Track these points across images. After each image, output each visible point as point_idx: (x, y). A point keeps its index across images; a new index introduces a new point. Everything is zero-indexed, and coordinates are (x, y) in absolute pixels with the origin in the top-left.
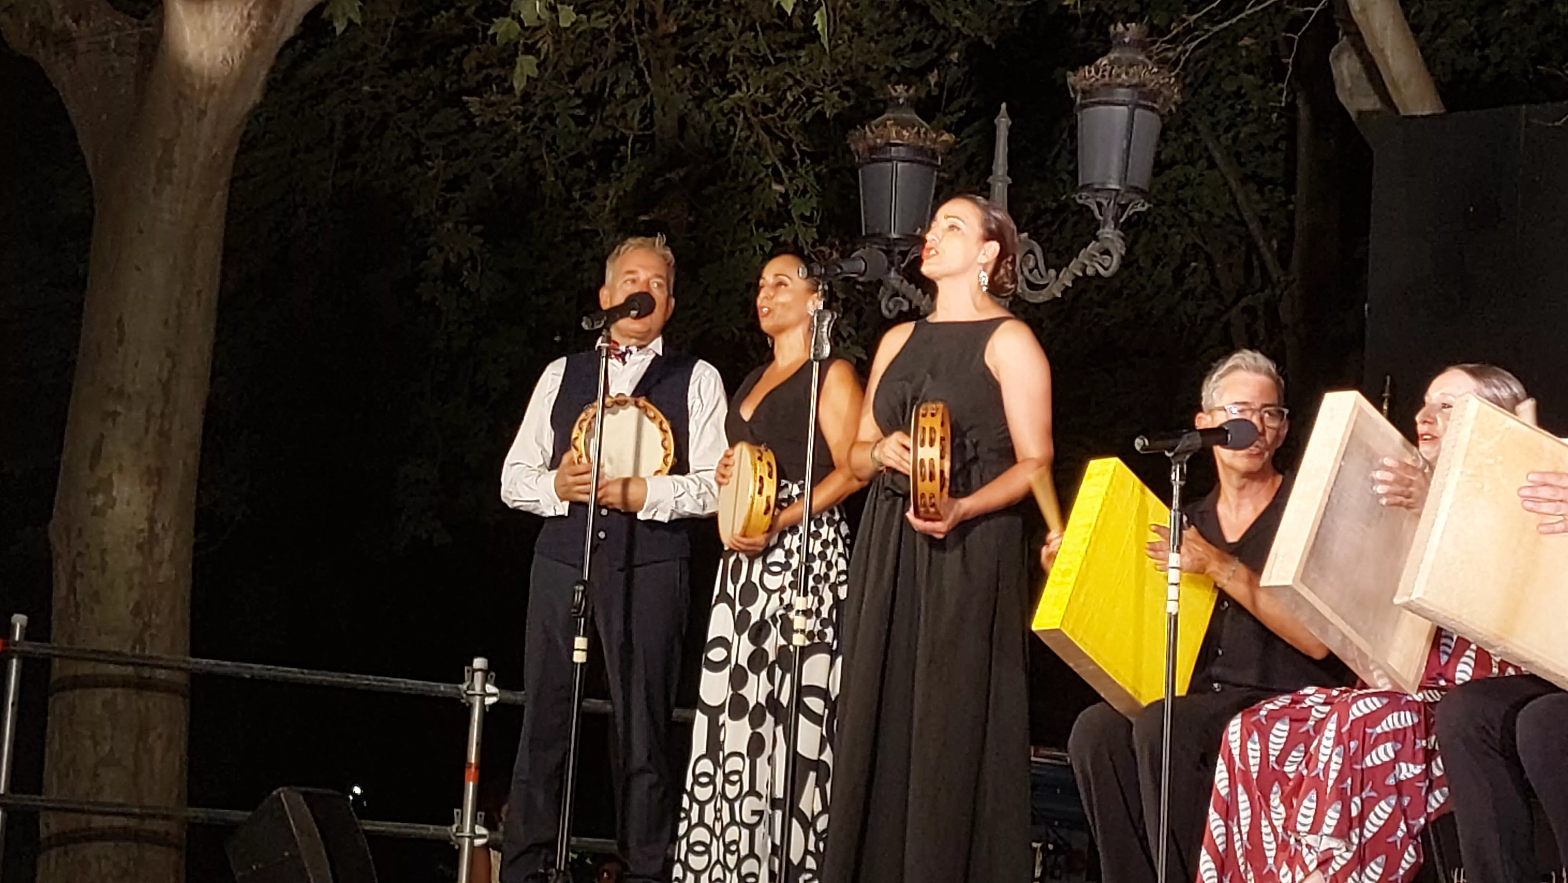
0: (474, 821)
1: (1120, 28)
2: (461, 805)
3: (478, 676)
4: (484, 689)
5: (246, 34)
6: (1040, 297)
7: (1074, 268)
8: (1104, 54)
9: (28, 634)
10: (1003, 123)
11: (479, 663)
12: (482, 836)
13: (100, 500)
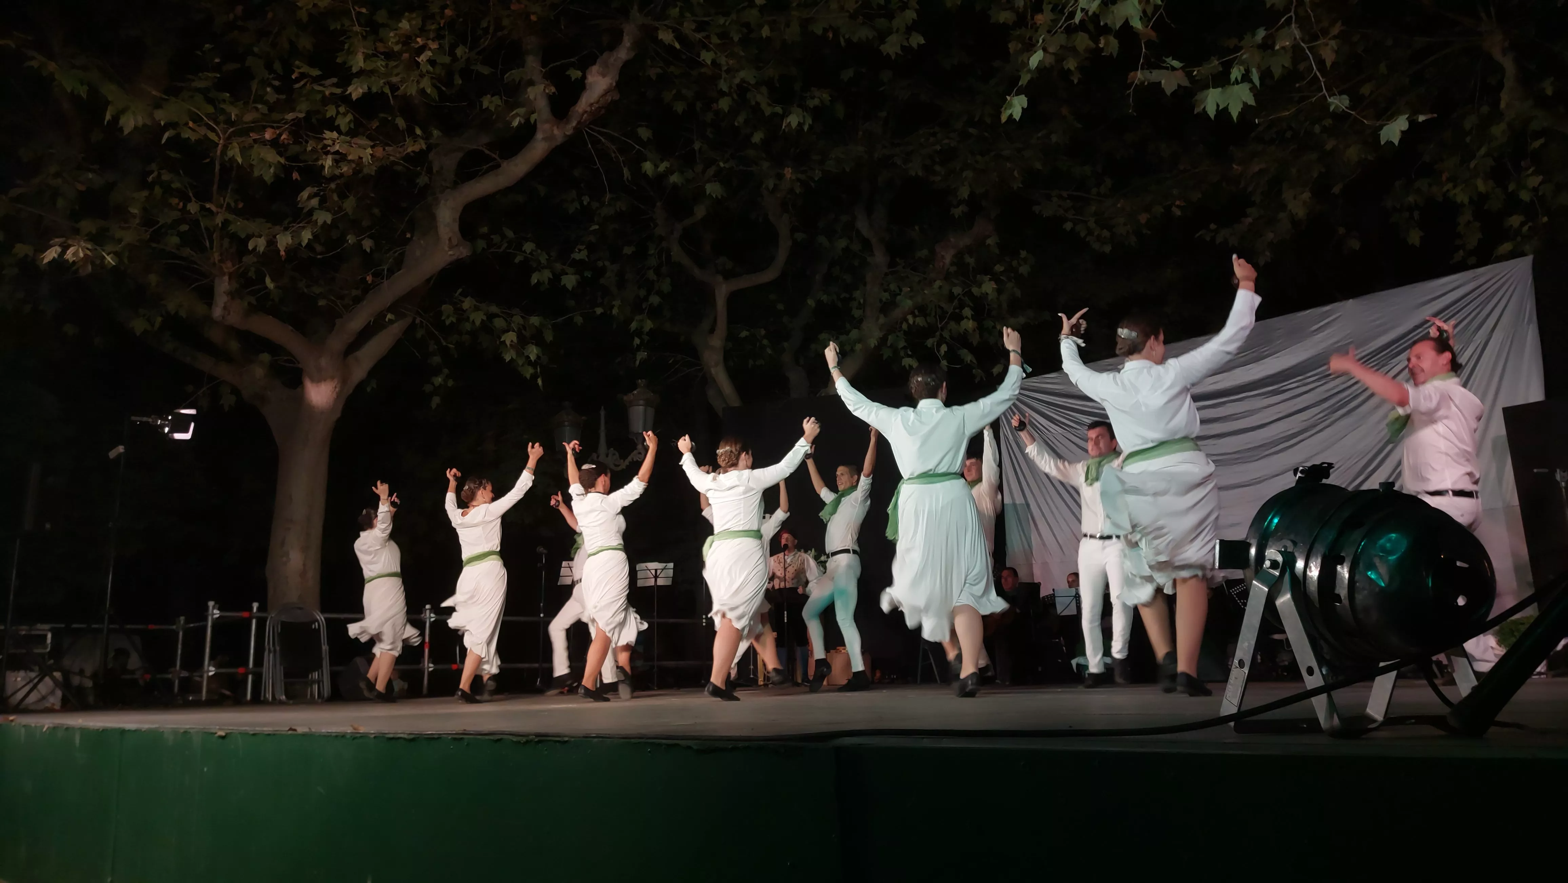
0: (428, 663)
1: (640, 381)
2: (423, 656)
3: (428, 612)
4: (430, 615)
5: (335, 392)
6: (619, 469)
7: (629, 459)
8: (635, 389)
9: (259, 609)
10: (602, 413)
11: (428, 607)
12: (431, 667)
13: (284, 559)
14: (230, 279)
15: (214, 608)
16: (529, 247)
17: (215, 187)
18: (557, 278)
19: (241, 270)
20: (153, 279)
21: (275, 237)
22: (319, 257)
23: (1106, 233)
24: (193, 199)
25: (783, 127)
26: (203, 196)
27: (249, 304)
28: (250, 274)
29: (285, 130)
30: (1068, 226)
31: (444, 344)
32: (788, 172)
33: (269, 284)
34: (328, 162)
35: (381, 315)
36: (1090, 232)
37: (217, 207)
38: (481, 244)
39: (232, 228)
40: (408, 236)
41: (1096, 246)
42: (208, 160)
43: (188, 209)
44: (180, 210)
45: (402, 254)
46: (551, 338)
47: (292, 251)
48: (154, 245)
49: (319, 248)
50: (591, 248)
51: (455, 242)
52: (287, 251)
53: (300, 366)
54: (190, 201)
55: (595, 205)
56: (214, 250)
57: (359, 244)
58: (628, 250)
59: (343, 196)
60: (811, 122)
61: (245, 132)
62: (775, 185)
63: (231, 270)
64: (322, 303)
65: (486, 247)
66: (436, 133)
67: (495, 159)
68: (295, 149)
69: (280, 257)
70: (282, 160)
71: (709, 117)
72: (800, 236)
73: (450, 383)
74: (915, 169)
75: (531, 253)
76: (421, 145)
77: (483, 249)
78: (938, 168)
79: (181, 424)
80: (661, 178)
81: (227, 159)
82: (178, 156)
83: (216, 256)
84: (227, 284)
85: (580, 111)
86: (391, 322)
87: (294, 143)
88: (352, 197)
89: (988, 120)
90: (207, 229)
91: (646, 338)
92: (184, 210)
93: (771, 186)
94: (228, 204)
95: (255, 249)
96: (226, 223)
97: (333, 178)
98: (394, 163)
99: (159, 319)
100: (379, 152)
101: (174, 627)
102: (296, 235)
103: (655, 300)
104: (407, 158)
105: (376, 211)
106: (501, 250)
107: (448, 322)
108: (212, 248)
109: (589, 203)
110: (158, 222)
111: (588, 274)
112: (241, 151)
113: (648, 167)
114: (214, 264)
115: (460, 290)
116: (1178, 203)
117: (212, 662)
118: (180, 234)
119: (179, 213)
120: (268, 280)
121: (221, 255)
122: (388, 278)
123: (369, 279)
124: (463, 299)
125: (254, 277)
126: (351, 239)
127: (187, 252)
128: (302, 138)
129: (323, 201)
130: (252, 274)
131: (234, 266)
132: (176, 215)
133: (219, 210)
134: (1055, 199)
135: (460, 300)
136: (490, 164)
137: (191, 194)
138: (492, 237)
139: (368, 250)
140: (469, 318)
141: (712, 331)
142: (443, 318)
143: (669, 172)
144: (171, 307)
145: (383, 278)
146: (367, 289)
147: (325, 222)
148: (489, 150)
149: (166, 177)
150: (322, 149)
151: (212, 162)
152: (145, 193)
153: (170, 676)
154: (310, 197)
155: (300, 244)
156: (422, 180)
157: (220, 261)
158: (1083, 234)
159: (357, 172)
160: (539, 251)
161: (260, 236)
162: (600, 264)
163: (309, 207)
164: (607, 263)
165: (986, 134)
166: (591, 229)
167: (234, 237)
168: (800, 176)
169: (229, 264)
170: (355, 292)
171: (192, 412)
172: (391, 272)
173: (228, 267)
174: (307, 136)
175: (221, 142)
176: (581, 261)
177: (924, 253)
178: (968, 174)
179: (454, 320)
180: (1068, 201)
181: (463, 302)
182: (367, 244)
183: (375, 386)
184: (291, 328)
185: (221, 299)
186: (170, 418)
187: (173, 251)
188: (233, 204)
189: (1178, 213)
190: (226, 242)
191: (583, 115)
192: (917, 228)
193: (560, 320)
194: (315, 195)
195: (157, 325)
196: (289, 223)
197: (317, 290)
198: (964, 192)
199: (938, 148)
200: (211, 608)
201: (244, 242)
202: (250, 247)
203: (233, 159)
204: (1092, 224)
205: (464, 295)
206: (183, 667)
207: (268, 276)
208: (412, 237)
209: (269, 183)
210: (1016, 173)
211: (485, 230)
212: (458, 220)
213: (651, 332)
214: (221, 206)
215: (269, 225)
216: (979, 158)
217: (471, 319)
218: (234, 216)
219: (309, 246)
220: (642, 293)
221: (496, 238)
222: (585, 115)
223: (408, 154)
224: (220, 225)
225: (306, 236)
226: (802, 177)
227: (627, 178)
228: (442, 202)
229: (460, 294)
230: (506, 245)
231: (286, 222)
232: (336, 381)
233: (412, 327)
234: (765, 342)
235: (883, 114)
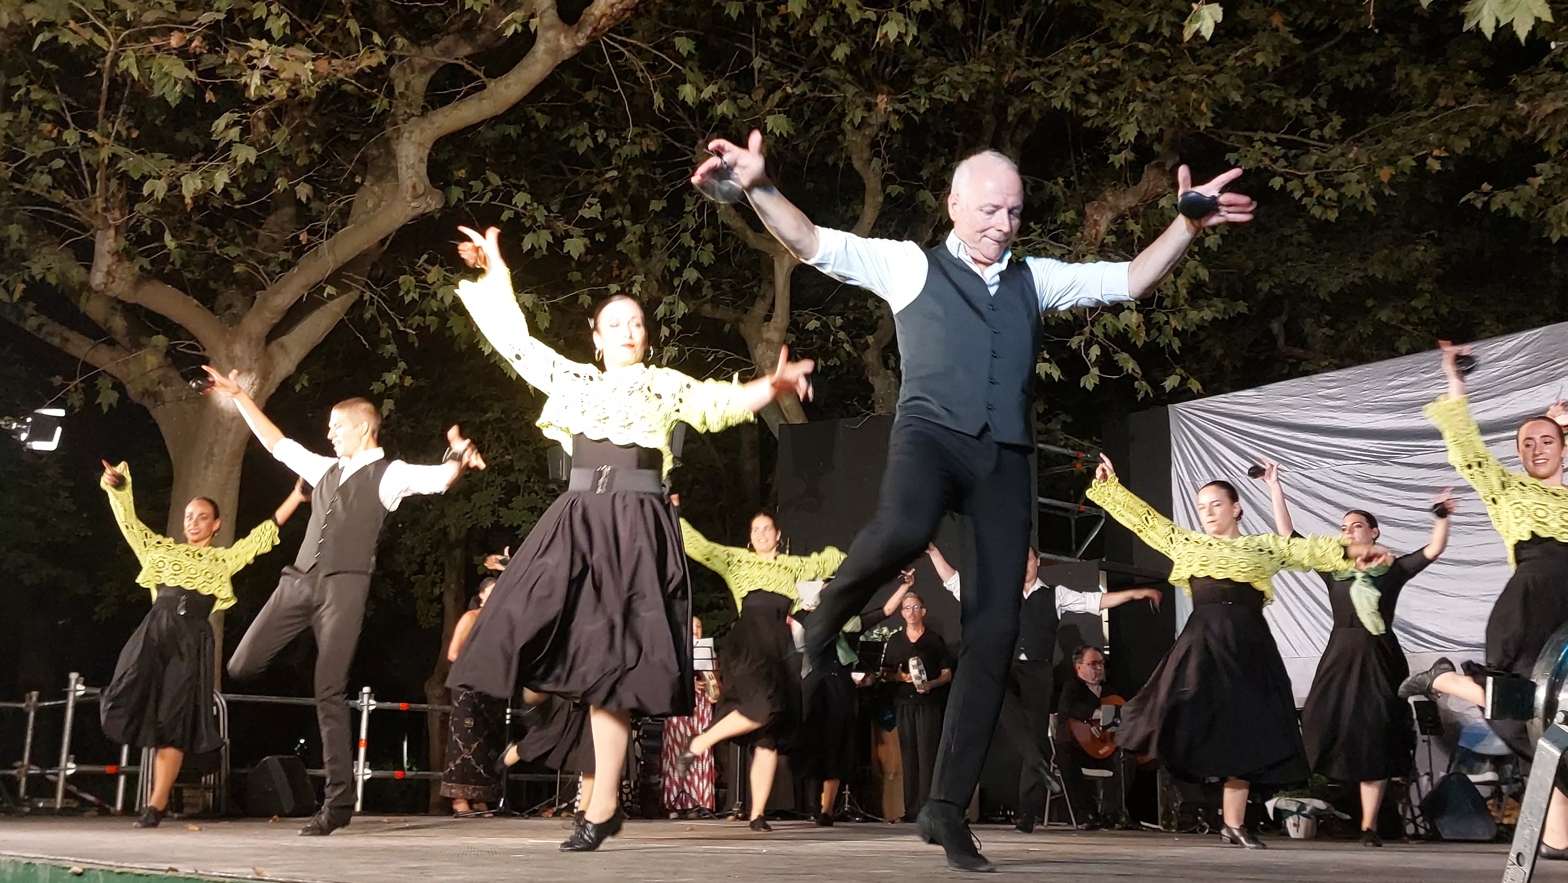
0: (364, 768)
4: (368, 701)
11: (366, 689)
12: (367, 774)
14: (117, 233)
15: (77, 682)
16: (521, 199)
17: (102, 108)
18: (559, 240)
19: (132, 223)
20: (14, 231)
21: (179, 179)
22: (237, 207)
23: (1331, 194)
24: (72, 125)
25: (877, 40)
26: (86, 121)
27: (141, 268)
28: (144, 228)
29: (197, 34)
30: (1277, 183)
31: (402, 329)
32: (882, 101)
33: (169, 241)
34: (255, 80)
35: (318, 288)
36: (1308, 193)
37: (103, 136)
38: (457, 193)
39: (122, 165)
40: (358, 180)
41: (1317, 211)
42: (94, 73)
43: (64, 138)
44: (53, 140)
45: (349, 204)
46: (547, 325)
47: (203, 199)
48: (17, 186)
49: (238, 195)
50: (606, 201)
51: (420, 190)
52: (195, 199)
53: (206, 354)
54: (67, 127)
55: (613, 142)
56: (98, 194)
57: (291, 192)
58: (656, 205)
59: (272, 125)
60: (916, 33)
61: (145, 36)
62: (863, 118)
63: (118, 222)
64: (238, 269)
65: (462, 197)
66: (400, 41)
67: (478, 78)
68: (209, 60)
69: (185, 206)
70: (193, 75)
71: (775, 23)
72: (895, 190)
73: (408, 381)
74: (1061, 99)
75: (524, 208)
76: (380, 57)
77: (459, 199)
78: (1093, 98)
79: (42, 430)
80: (705, 106)
81: (119, 72)
82: (54, 67)
83: (100, 204)
84: (111, 240)
85: (597, 13)
86: (331, 297)
87: (209, 51)
88: (284, 128)
89: (1166, 32)
90: (88, 165)
91: (677, 328)
92: (58, 140)
93: (857, 121)
94: (118, 132)
95: (151, 194)
96: (114, 158)
97: (261, 101)
98: (341, 81)
99: (22, 286)
100: (323, 66)
101: (24, 705)
102: (208, 176)
103: (691, 275)
104: (360, 75)
105: (316, 146)
106: (483, 202)
107: (407, 299)
108: (94, 192)
109: (605, 140)
110: (24, 155)
111: (600, 237)
112: (138, 62)
113: (687, 92)
114: (96, 212)
115: (425, 256)
116: (1436, 152)
117: (72, 756)
118: (51, 172)
119: (52, 144)
120: (167, 237)
121: (107, 200)
122: (329, 235)
123: (304, 237)
124: (430, 267)
125: (149, 232)
126: (281, 184)
127: (60, 195)
128: (221, 46)
129: (246, 131)
130: (145, 228)
131: (123, 216)
132: (47, 145)
133: (106, 140)
134: (1258, 145)
135: (425, 269)
136: (473, 85)
137: (69, 119)
138: (471, 183)
139: (304, 199)
140: (435, 293)
141: (768, 318)
142: (401, 293)
143: (718, 98)
144: (37, 270)
145: (321, 237)
146: (299, 252)
147: (247, 160)
148: (471, 65)
149: (37, 94)
150: (246, 61)
151: (100, 74)
152: (8, 116)
153: (15, 772)
154: (228, 127)
155: (213, 190)
156: (380, 104)
157: (105, 209)
158: (1297, 195)
159: (294, 93)
160: (535, 204)
161: (160, 178)
162: (618, 223)
163: (227, 140)
164: (627, 223)
165: (1164, 51)
166: (607, 176)
167: (124, 177)
168: (897, 106)
169: (117, 214)
170: (283, 256)
171: (60, 413)
172: (334, 228)
173: (116, 217)
174: (227, 42)
175: (112, 48)
176: (593, 220)
177: (1069, 216)
178: (1137, 106)
179: (416, 297)
180: (1278, 148)
181: (428, 271)
182: (303, 191)
183: (306, 384)
184: (195, 302)
185: (103, 261)
186: (29, 420)
187: (43, 194)
188: (124, 133)
189: (1436, 166)
190: (114, 184)
191: (601, 18)
192: (1060, 180)
193: (560, 299)
194: (236, 123)
195: (17, 295)
196: (198, 161)
197: (232, 251)
198: (1130, 133)
199: (1095, 69)
200: (73, 682)
201: (138, 185)
202: (146, 192)
203: (126, 73)
204: (1310, 180)
205: (431, 262)
206: (32, 761)
207: (167, 231)
208: (363, 181)
209: (173, 105)
210: (1203, 107)
211: (462, 173)
212: (426, 159)
213: (684, 320)
214: (108, 136)
215: (173, 162)
216: (1151, 84)
217: (439, 296)
218: (126, 149)
219: (225, 192)
220: (674, 264)
221: (477, 185)
222: (604, 20)
223: (361, 70)
224: (106, 161)
225: (221, 179)
226: (902, 107)
227: (659, 108)
228: (406, 135)
229: (426, 261)
230: (489, 195)
231: (194, 159)
232: (254, 375)
233: (359, 304)
234: (842, 335)
235: (1018, 22)
